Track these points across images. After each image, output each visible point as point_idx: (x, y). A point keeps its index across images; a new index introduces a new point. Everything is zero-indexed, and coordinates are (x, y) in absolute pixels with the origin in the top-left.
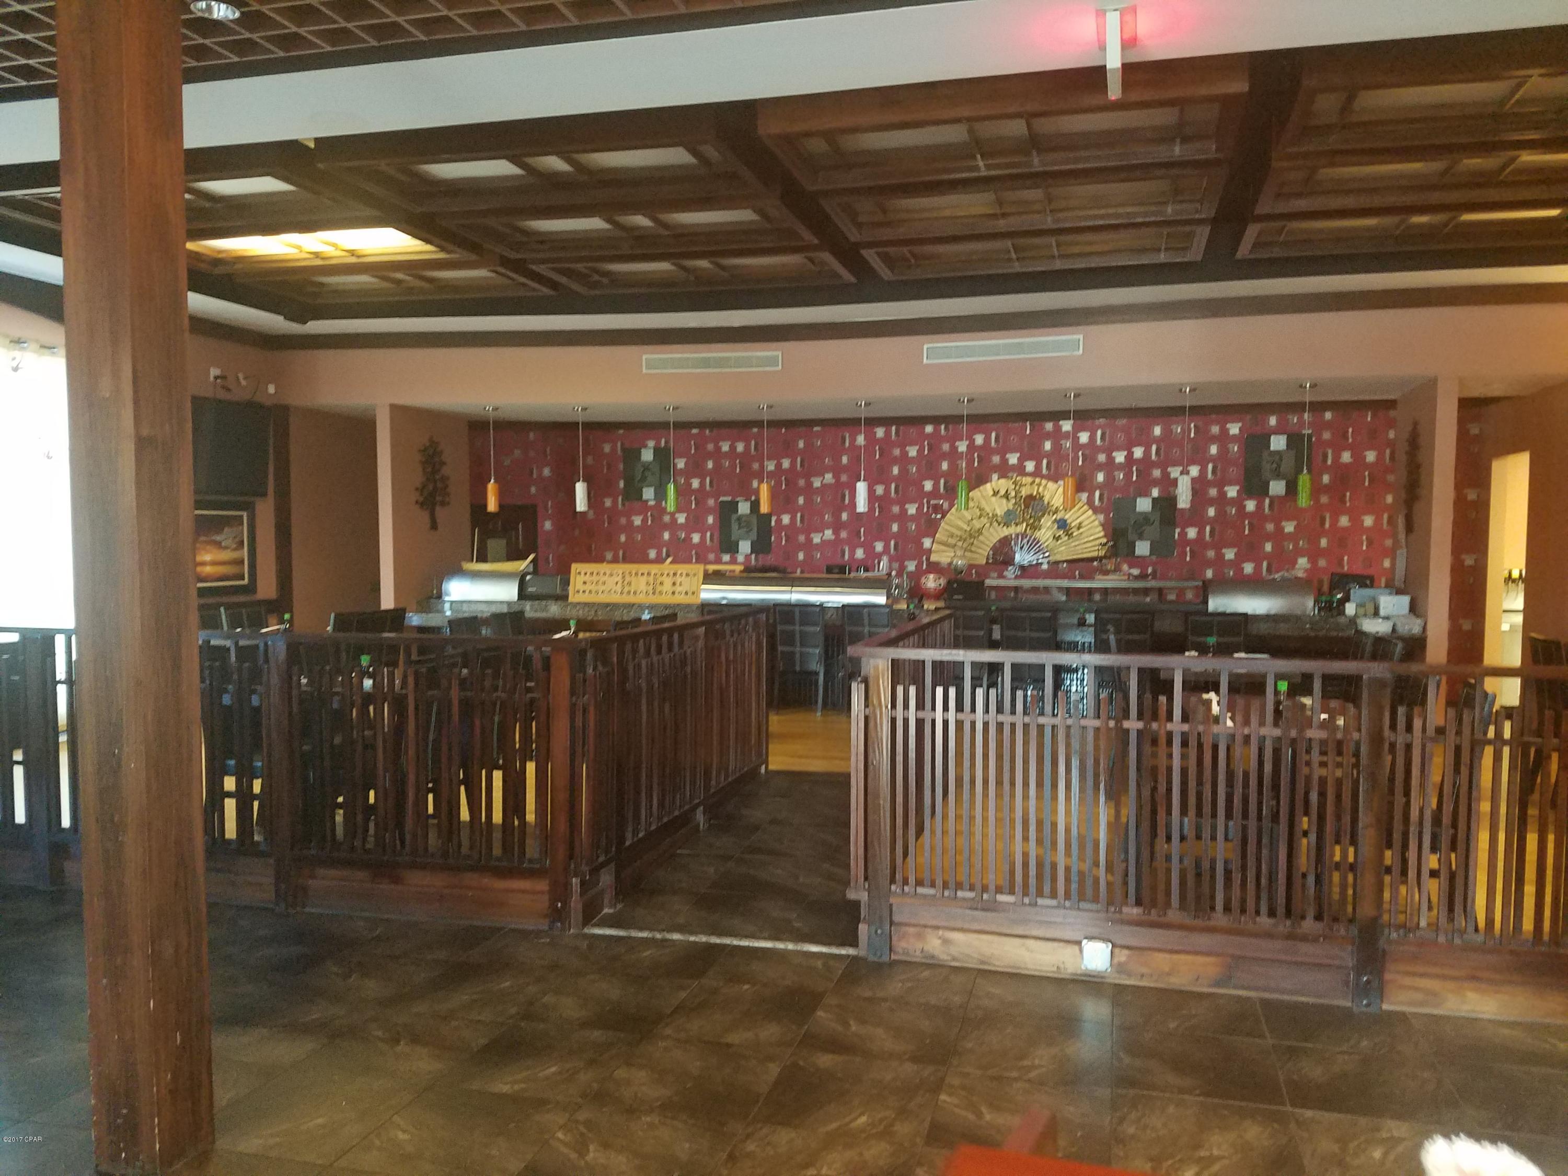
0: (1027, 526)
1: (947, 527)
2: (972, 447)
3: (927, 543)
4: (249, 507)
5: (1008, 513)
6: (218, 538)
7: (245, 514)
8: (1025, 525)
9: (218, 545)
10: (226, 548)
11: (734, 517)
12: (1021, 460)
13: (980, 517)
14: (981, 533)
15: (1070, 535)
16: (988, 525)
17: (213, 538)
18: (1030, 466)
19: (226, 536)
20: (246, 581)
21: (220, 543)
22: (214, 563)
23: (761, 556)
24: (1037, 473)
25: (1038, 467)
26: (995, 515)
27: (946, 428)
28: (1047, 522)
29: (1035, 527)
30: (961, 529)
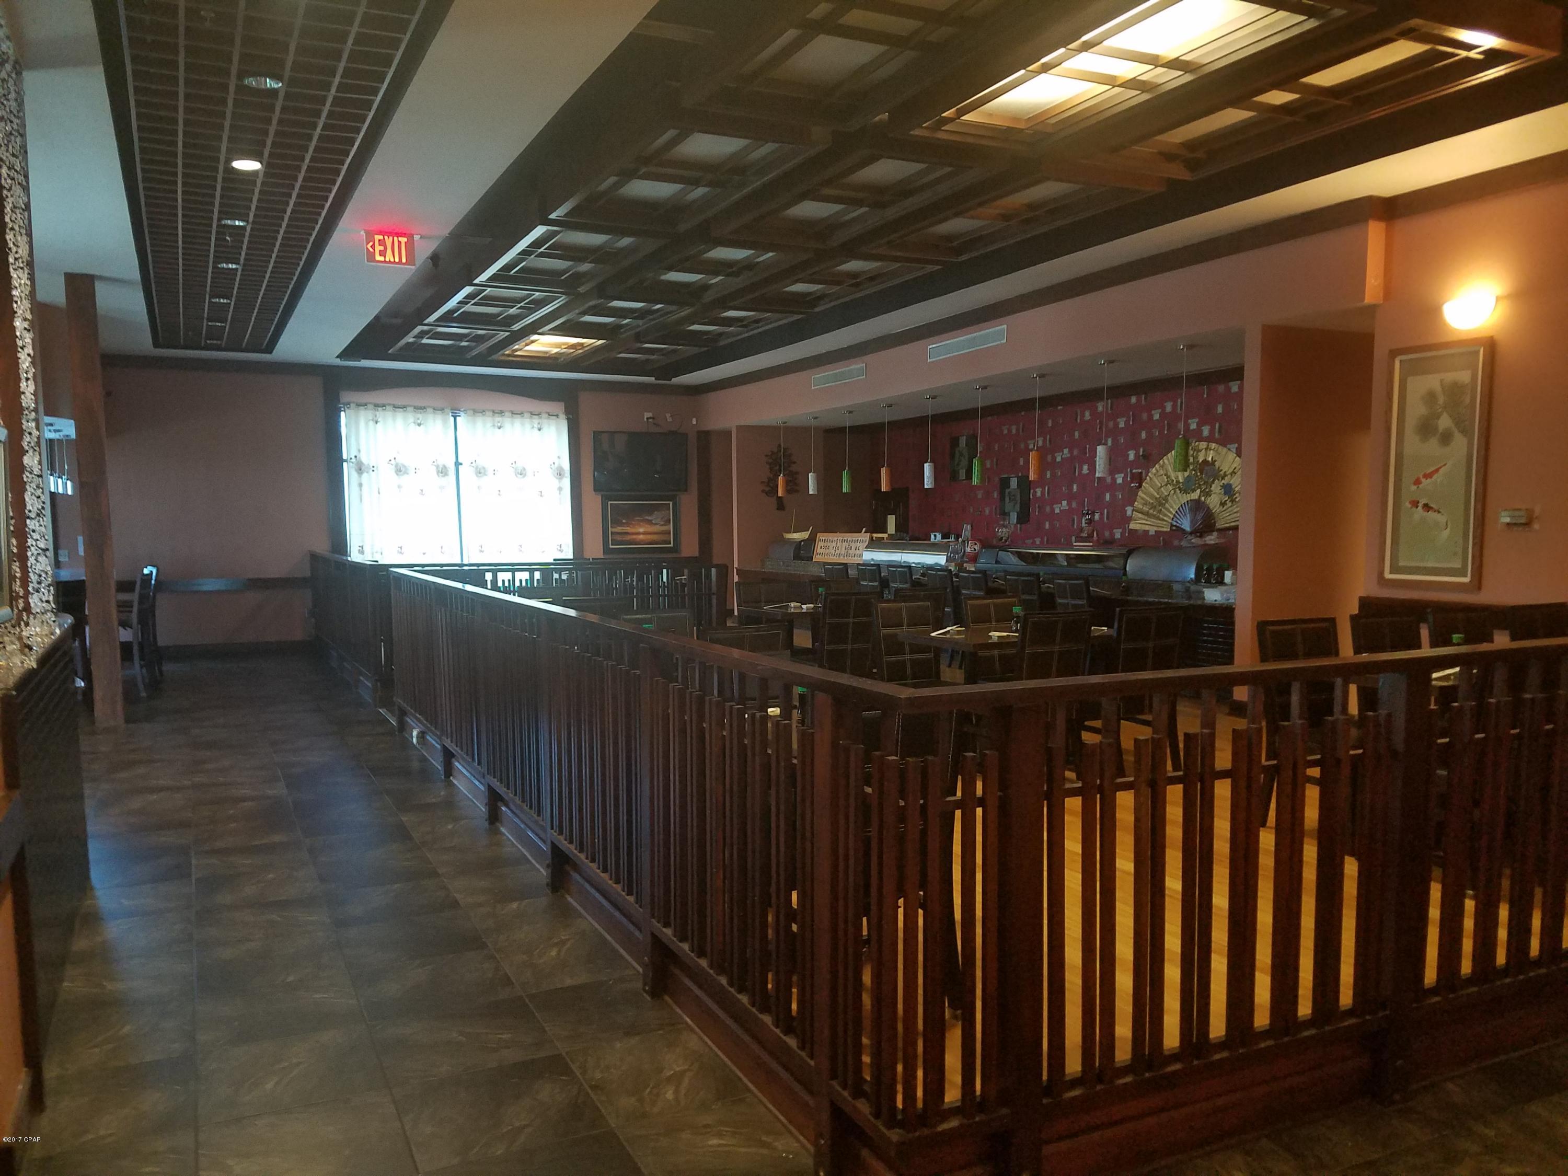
0: (1201, 492)
1: (1143, 495)
2: (1163, 415)
3: (1129, 510)
4: (672, 498)
5: (1187, 479)
6: (650, 518)
7: (671, 503)
8: (1198, 491)
9: (650, 522)
10: (656, 524)
11: (1007, 491)
12: (1200, 425)
13: (1166, 485)
14: (1167, 501)
15: (1233, 501)
16: (1172, 492)
17: (647, 518)
18: (1206, 431)
19: (656, 517)
20: (672, 545)
21: (651, 521)
22: (644, 533)
23: (1023, 525)
24: (1210, 439)
25: (1212, 431)
26: (1178, 482)
27: (1145, 398)
28: (1216, 487)
29: (1208, 494)
30: (1152, 496)
